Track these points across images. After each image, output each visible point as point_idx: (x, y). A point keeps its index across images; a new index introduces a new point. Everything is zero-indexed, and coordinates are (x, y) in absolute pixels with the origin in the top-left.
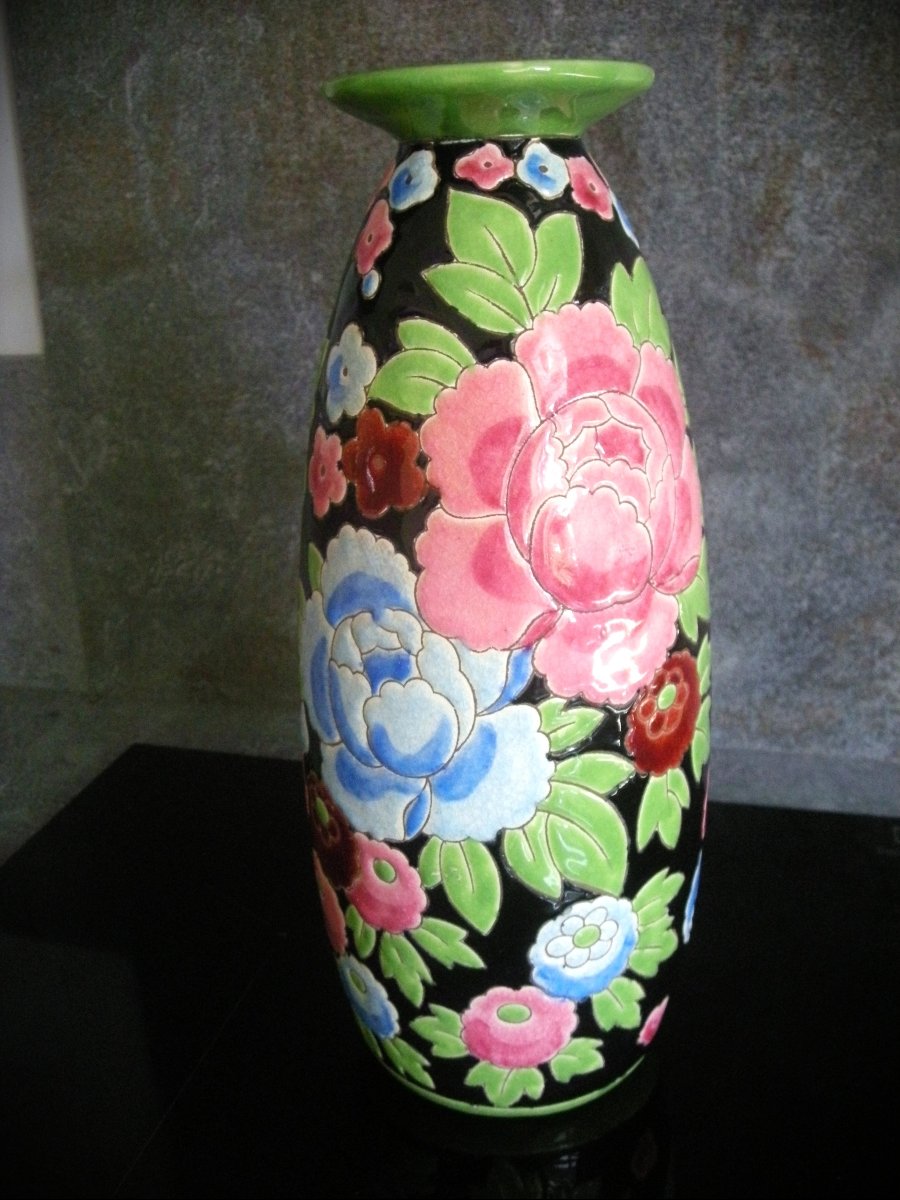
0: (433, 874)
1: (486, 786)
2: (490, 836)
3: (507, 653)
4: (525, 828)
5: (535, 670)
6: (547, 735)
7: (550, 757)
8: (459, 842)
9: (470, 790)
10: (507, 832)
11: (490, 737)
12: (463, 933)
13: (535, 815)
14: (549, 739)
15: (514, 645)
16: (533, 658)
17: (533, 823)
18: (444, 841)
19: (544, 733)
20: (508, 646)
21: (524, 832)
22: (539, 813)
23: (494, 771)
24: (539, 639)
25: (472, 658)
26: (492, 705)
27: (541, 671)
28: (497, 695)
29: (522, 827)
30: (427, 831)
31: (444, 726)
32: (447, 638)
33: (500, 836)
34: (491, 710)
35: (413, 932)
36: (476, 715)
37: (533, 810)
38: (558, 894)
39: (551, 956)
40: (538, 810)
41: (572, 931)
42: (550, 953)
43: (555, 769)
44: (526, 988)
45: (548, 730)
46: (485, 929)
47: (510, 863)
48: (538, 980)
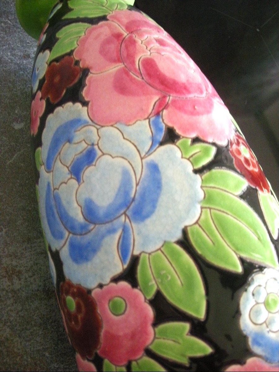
0: (150, 284)
1: (163, 199)
2: (179, 235)
3: (147, 121)
4: (199, 222)
5: (166, 125)
6: (188, 159)
7: (196, 171)
8: (160, 249)
9: (154, 207)
10: (189, 229)
11: (154, 168)
12: (187, 326)
13: (201, 212)
14: (190, 161)
15: (150, 115)
16: (163, 120)
17: (202, 217)
18: (150, 254)
19: (186, 158)
20: (146, 117)
21: (200, 226)
22: (203, 210)
23: (165, 188)
24: (163, 110)
25: (130, 129)
26: (149, 150)
27: (170, 125)
28: (150, 143)
29: (197, 222)
30: (136, 253)
31: (125, 173)
32: (112, 126)
33: (185, 232)
34: (149, 153)
35: (152, 347)
36: (142, 159)
37: (198, 207)
38: (239, 269)
39: (255, 324)
40: (202, 208)
41: (261, 299)
42: (254, 321)
43: (202, 180)
44: (250, 361)
45: (188, 157)
46: (201, 315)
47: (199, 252)
48: (256, 349)
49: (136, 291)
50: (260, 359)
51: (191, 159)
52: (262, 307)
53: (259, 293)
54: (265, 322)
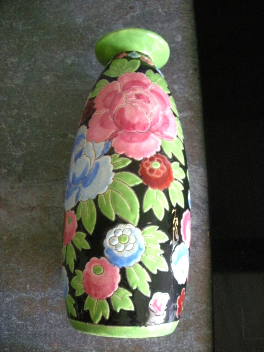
0: (79, 214)
1: (95, 180)
2: (94, 197)
3: (105, 142)
4: (105, 194)
5: (112, 146)
6: (113, 164)
7: (114, 171)
8: (87, 201)
9: (91, 182)
10: (100, 196)
11: (97, 166)
12: (85, 235)
13: (108, 190)
15: (107, 139)
16: (111, 143)
17: (107, 192)
18: (83, 202)
20: (105, 140)
21: (104, 196)
22: (109, 189)
23: (98, 175)
24: (113, 138)
25: (96, 145)
26: (99, 157)
27: (113, 146)
28: (101, 153)
29: (104, 194)
30: (80, 200)
31: (87, 165)
32: (91, 141)
33: (97, 196)
34: (99, 158)
35: (73, 240)
36: (95, 160)
37: (107, 187)
38: (113, 219)
39: (110, 244)
40: (109, 188)
41: (118, 235)
42: (110, 243)
43: (115, 175)
44: (102, 258)
45: (114, 163)
46: (91, 232)
47: (100, 206)
48: (106, 255)
49: (75, 216)
50: (107, 259)
51: (115, 165)
52: (117, 239)
53: (118, 232)
54: (115, 245)
